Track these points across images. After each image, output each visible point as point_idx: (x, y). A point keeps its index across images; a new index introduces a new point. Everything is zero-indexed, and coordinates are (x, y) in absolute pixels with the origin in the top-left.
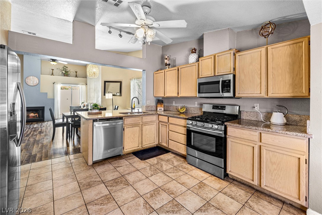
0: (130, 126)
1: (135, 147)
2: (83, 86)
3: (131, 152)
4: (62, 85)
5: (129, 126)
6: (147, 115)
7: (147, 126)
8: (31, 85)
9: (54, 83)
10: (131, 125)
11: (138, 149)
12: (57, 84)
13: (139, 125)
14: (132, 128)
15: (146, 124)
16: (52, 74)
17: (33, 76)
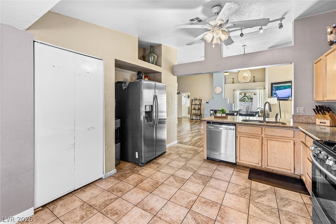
0: (247, 136)
1: (253, 163)
2: (261, 90)
3: (251, 166)
4: (240, 91)
5: (243, 134)
6: (283, 127)
7: (274, 142)
8: (218, 93)
9: (234, 90)
10: (247, 134)
11: (256, 166)
12: (237, 91)
13: (259, 137)
14: (248, 138)
15: (271, 138)
16: (233, 83)
17: (218, 86)
